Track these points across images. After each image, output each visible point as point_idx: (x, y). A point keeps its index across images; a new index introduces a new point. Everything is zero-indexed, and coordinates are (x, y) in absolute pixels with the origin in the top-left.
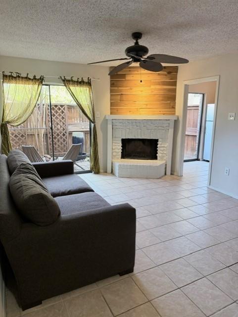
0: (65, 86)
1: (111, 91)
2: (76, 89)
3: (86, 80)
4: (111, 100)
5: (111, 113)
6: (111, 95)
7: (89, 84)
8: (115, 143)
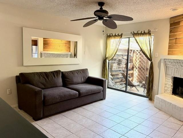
0: (134, 37)
1: (170, 36)
2: (140, 39)
3: (146, 31)
4: (169, 43)
5: (168, 54)
6: (170, 40)
7: (149, 33)
8: (167, 79)
